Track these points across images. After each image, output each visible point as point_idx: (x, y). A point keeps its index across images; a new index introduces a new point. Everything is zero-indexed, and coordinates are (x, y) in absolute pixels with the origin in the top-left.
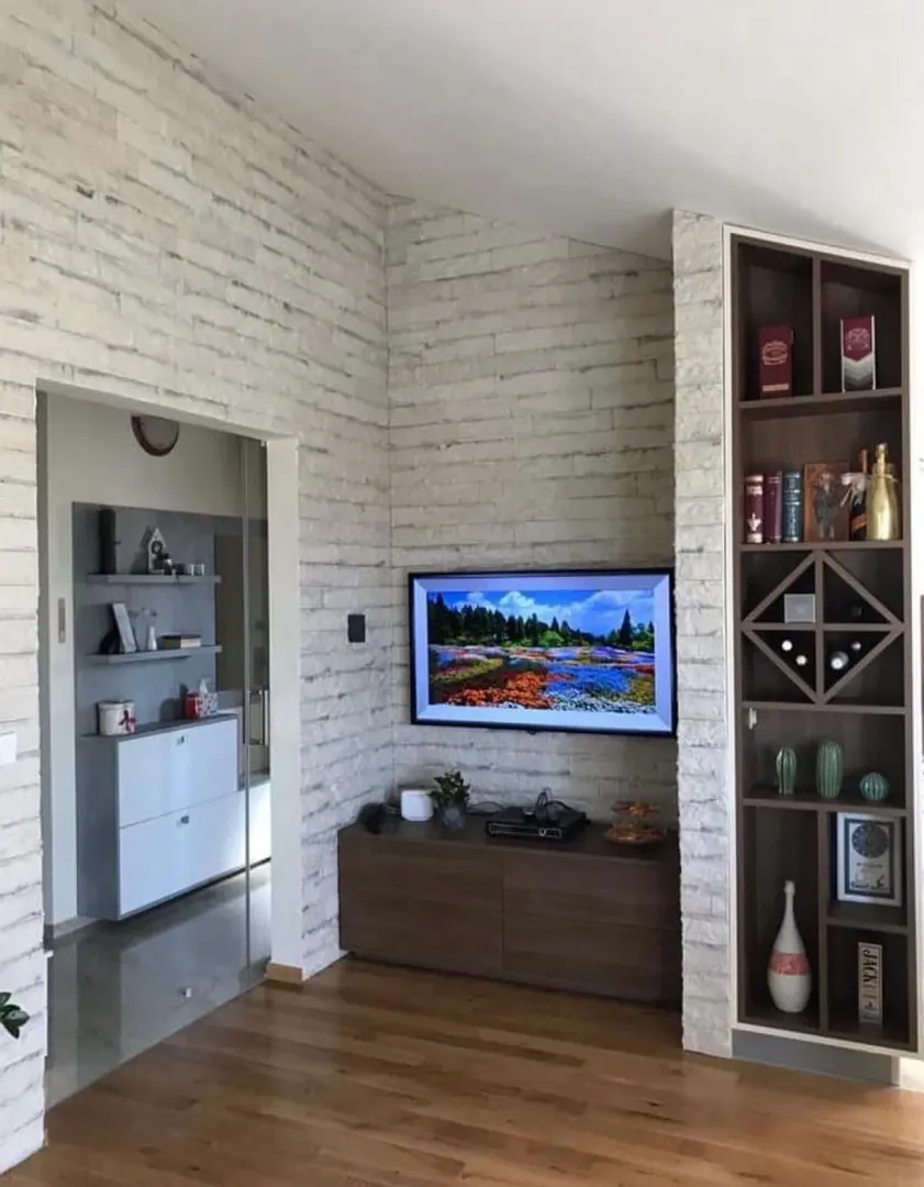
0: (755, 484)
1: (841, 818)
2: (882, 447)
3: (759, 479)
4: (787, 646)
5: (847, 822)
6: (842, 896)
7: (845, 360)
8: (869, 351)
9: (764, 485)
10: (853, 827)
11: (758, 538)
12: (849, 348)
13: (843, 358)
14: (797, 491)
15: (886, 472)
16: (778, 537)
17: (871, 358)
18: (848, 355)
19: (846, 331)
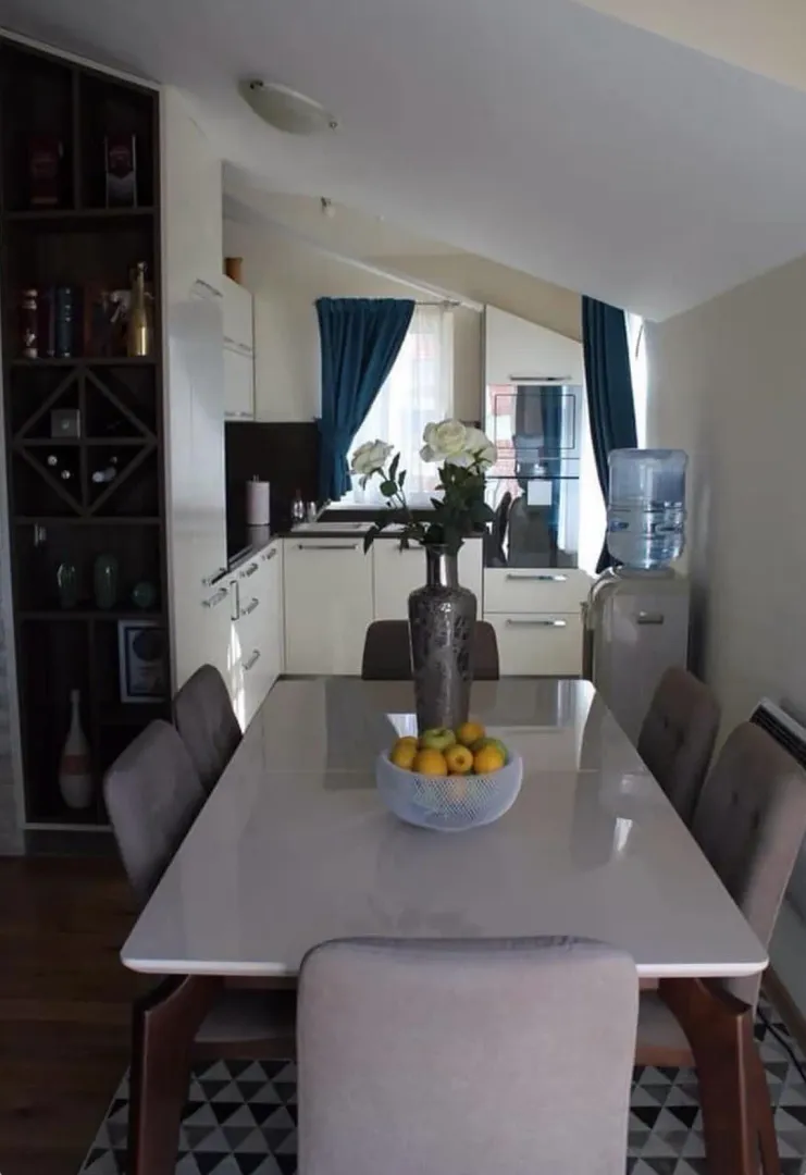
0: (30, 298)
1: (122, 626)
2: (141, 265)
3: (34, 293)
4: (53, 460)
5: (127, 630)
6: (125, 699)
7: (110, 178)
8: (132, 169)
9: (38, 300)
10: (133, 634)
11: (33, 353)
12: (113, 166)
13: (107, 175)
14: (68, 307)
15: (145, 290)
16: (52, 352)
17: (132, 177)
18: (111, 171)
19: (110, 149)
